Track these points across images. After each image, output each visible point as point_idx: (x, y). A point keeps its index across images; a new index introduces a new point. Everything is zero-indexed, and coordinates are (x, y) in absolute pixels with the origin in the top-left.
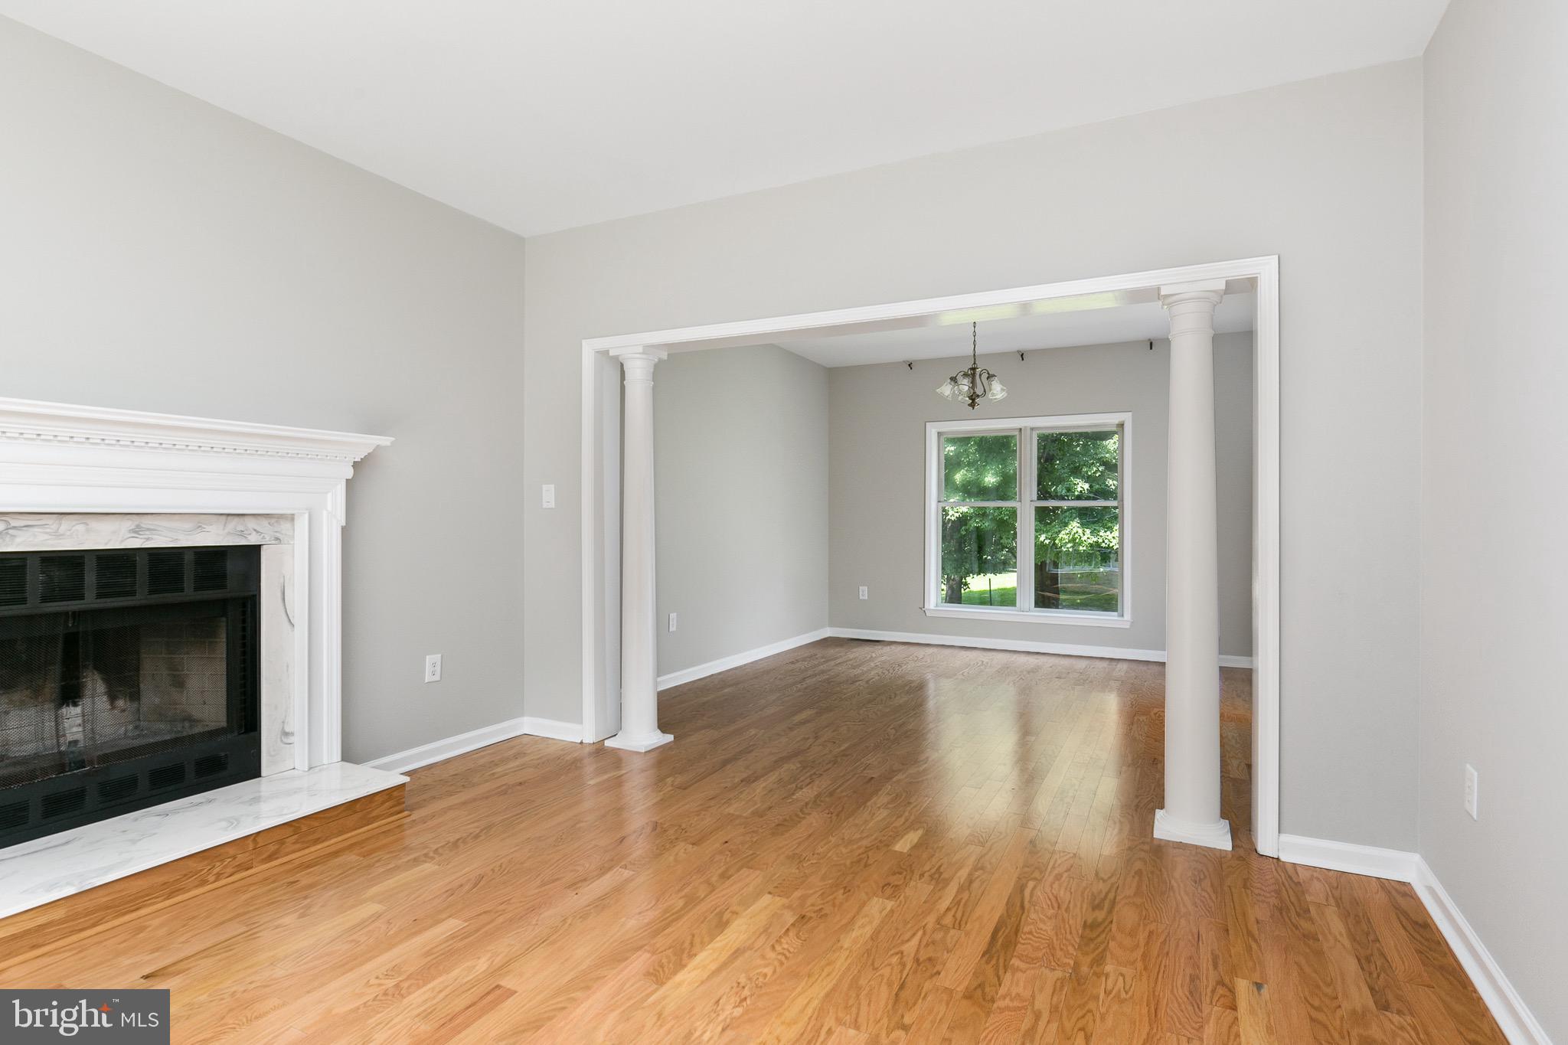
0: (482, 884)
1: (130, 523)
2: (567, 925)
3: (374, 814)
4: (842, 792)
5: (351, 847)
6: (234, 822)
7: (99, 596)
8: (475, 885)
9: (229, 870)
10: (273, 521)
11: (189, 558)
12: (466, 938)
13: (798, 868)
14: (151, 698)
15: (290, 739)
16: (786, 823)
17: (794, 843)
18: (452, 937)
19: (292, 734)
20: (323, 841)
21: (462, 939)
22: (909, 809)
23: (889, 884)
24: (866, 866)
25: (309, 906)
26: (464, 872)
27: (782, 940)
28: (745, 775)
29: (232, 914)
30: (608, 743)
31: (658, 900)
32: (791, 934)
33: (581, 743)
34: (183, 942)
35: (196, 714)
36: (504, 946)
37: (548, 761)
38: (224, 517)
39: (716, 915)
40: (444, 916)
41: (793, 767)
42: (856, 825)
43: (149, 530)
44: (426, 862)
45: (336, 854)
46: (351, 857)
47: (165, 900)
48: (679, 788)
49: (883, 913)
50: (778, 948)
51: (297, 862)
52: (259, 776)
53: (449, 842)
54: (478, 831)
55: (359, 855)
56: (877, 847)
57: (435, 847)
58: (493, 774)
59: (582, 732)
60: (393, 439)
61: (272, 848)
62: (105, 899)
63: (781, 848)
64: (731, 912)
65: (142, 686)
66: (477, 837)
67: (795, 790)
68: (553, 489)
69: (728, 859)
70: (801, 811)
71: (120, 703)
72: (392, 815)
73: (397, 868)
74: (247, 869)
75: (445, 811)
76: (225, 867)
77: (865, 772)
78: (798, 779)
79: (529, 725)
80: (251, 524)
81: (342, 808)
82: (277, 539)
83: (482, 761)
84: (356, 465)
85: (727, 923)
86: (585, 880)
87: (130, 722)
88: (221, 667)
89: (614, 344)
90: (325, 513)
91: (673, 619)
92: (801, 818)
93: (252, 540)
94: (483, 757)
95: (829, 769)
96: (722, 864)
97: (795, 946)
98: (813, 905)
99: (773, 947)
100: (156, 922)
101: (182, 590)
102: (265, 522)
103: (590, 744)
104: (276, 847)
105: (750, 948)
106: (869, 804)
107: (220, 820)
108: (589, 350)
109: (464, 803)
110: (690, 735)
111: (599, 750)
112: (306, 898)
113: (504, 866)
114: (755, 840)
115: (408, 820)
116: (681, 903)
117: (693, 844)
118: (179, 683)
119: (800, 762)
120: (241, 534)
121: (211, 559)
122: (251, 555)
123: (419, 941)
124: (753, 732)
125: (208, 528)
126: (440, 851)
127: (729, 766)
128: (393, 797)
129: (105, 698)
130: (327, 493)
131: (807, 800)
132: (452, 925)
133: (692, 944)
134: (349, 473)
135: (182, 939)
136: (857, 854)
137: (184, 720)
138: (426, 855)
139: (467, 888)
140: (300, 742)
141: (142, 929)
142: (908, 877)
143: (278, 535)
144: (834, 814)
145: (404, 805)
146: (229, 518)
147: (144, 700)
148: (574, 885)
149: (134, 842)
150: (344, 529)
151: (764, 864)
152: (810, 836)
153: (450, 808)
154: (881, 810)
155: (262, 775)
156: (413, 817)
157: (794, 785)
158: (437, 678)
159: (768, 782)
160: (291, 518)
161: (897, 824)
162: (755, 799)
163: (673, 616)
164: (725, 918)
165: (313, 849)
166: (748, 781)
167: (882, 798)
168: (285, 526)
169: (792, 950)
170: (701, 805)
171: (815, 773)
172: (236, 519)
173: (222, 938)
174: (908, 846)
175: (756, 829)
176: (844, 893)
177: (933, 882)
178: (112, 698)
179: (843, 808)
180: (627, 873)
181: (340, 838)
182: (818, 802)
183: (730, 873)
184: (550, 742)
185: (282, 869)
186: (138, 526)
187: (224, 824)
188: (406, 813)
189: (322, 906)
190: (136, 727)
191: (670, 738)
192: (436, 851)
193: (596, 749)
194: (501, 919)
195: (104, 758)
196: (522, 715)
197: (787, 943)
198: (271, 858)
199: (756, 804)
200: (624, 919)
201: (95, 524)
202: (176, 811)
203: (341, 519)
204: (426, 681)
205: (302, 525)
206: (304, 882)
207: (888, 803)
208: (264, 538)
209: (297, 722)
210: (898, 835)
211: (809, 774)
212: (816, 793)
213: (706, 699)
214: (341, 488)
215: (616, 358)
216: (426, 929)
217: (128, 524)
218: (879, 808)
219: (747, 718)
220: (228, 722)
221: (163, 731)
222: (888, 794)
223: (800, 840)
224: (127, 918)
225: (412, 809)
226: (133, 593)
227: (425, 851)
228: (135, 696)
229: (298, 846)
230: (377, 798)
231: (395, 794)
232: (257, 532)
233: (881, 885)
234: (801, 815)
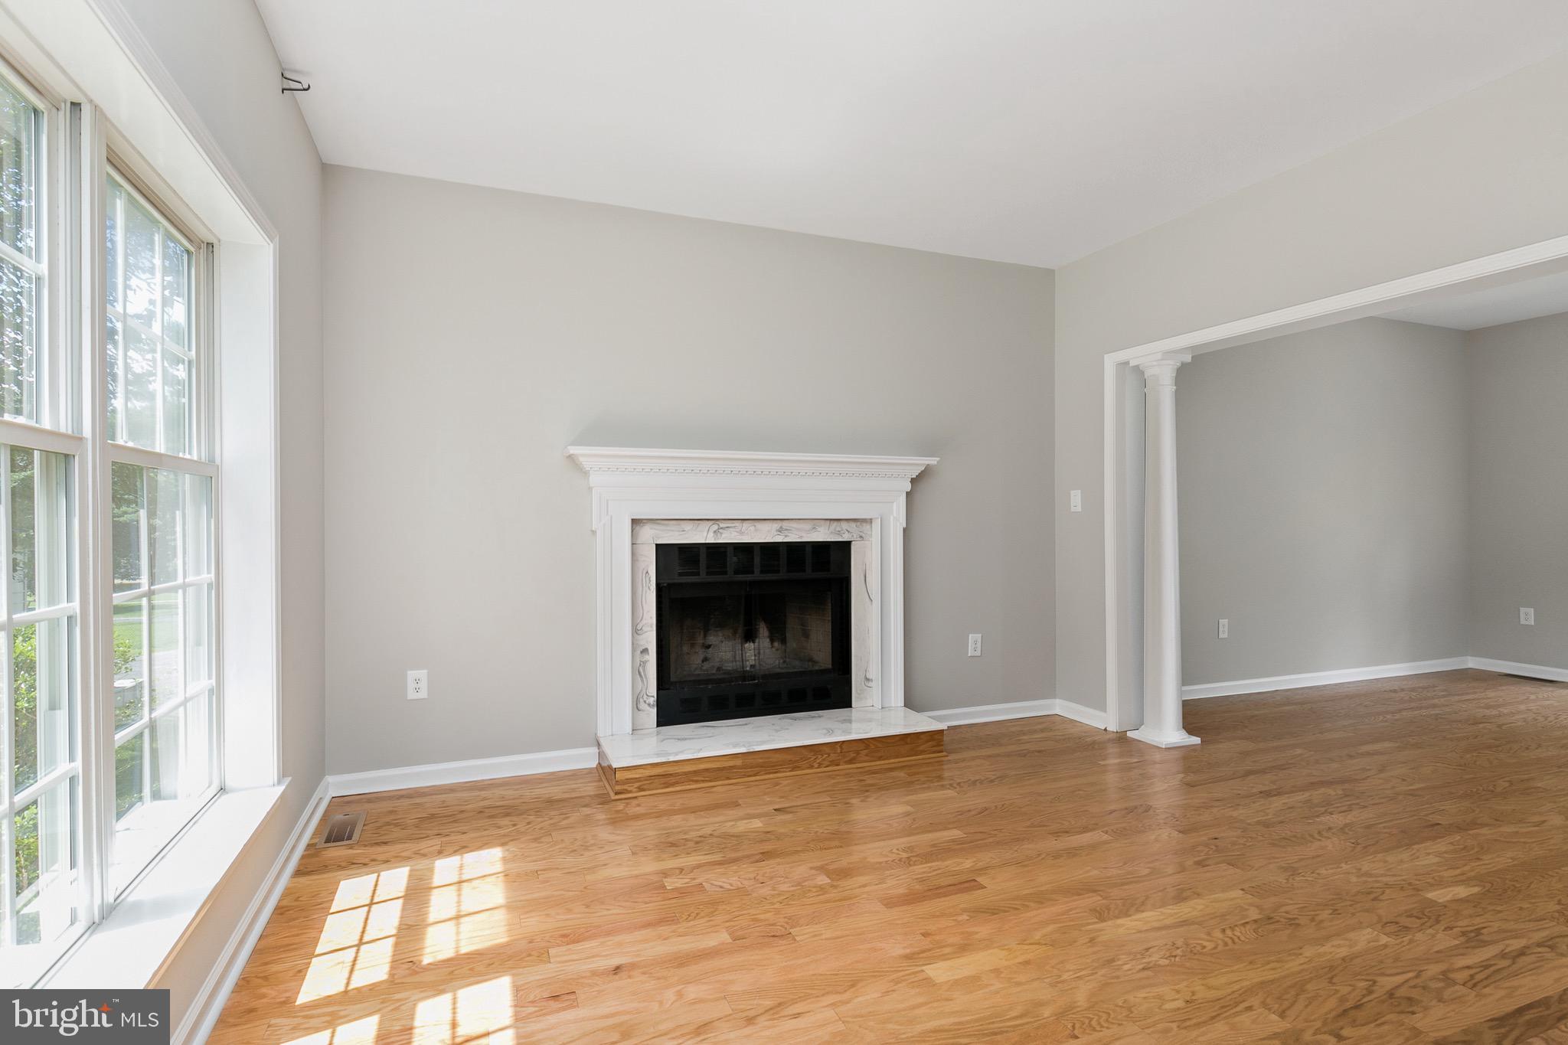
0: (985, 813)
1: (776, 525)
2: (1040, 858)
3: (921, 748)
4: (1384, 827)
5: (902, 768)
6: (830, 732)
7: (762, 572)
8: (980, 813)
9: (827, 763)
10: (859, 523)
11: (809, 549)
12: (961, 844)
13: (1287, 879)
14: (792, 644)
15: (870, 684)
16: (1293, 839)
17: (1296, 857)
18: (953, 841)
19: (872, 680)
20: (883, 760)
21: (958, 844)
22: (1473, 864)
23: (1397, 923)
24: (1375, 899)
25: (867, 797)
26: (976, 802)
27: (1236, 928)
28: (1266, 788)
29: (825, 789)
30: (1129, 734)
31: (1125, 864)
32: (1248, 927)
33: (1105, 730)
34: (797, 797)
35: (816, 658)
36: (986, 858)
37: (1069, 738)
38: (828, 522)
39: (1178, 889)
40: (951, 826)
41: (1332, 793)
42: (1386, 862)
43: (786, 530)
44: (949, 789)
45: (891, 770)
46: (902, 774)
47: (790, 771)
48: (1187, 784)
49: (1372, 944)
50: (1229, 932)
51: (868, 769)
52: (850, 706)
53: (970, 780)
54: (994, 777)
55: (905, 773)
56: (1402, 887)
57: (959, 781)
58: (1019, 740)
59: (1105, 719)
60: (938, 459)
61: (853, 755)
62: (761, 761)
63: (1274, 858)
64: (1193, 892)
65: (787, 635)
66: (992, 781)
67: (1323, 813)
68: (1080, 495)
69: (1211, 852)
70: (1319, 833)
71: (776, 644)
72: (934, 752)
73: (929, 788)
74: (837, 765)
75: (974, 758)
76: (824, 760)
77: (1430, 816)
78: (1332, 804)
79: (1059, 707)
80: (844, 525)
81: (897, 738)
82: (861, 537)
83: (1013, 729)
84: (913, 481)
85: (1185, 899)
86: (1067, 832)
87: (782, 658)
88: (828, 627)
89: (1134, 355)
90: (892, 518)
91: (1223, 625)
92: (1314, 838)
93: (845, 538)
94: (1014, 726)
95: (1382, 803)
96: (1202, 854)
97: (1248, 936)
98: (1287, 912)
99: (1224, 931)
100: (786, 782)
101: (804, 571)
102: (853, 525)
103: (1114, 732)
104: (855, 755)
105: (1199, 924)
106: (1416, 847)
107: (823, 729)
108: (1110, 362)
109: (989, 756)
110: (1221, 742)
111: (1121, 738)
112: (867, 791)
113: (1005, 806)
114: (1248, 844)
115: (946, 759)
116: (1147, 871)
117: (1180, 832)
118: (806, 635)
119: (1343, 790)
120: (839, 533)
121: (822, 549)
122: (843, 549)
123: (930, 836)
124: (1299, 751)
125: (819, 529)
126: (962, 784)
127: (1252, 777)
128: (935, 737)
129: (768, 640)
130: (893, 502)
131: (1332, 825)
132: (955, 833)
133: (1143, 903)
134: (908, 487)
135: (796, 795)
136: (1370, 886)
137: (809, 661)
138: (951, 785)
139: (973, 813)
140: (876, 685)
141: (777, 784)
142: (1428, 924)
143: (861, 534)
144: (1359, 846)
145: (942, 747)
146: (832, 522)
147: (788, 644)
148: (1056, 834)
149: (777, 731)
150: (905, 530)
151: (1250, 866)
152: (1318, 856)
153: (978, 757)
154: (1431, 856)
155: (853, 706)
156: (949, 758)
157: (1323, 809)
158: (978, 653)
159: (1291, 800)
160: (870, 521)
161: (1445, 874)
162: (1268, 811)
163: (1224, 622)
164: (1185, 894)
165: (878, 763)
166: (1268, 794)
167: (1441, 846)
168: (866, 527)
169: (1243, 938)
170: (1204, 803)
171: (1358, 804)
172: (835, 523)
173: (817, 801)
174: (1448, 898)
175: (1254, 836)
176: (1331, 914)
177: (1463, 939)
178: (772, 641)
179: (1377, 842)
180: (1106, 837)
181: (897, 760)
182: (1346, 830)
183: (1207, 863)
184: (1078, 724)
185: (855, 771)
186: (781, 527)
187: (825, 731)
188: (944, 754)
189: (875, 799)
190: (784, 662)
191: (1196, 740)
192: (959, 784)
193: (1119, 737)
194: (991, 840)
195: (764, 677)
196: (1055, 697)
197: (1241, 932)
198: (851, 762)
199: (1267, 815)
200: (1089, 868)
201: (760, 525)
202: (800, 719)
203: (902, 522)
204: (969, 655)
205: (876, 525)
206: (869, 782)
207: (1445, 852)
208: (853, 536)
209: (874, 672)
210: (1440, 883)
211: (1348, 803)
212: (1347, 821)
213: (1256, 712)
214: (903, 498)
215: (1137, 368)
216: (936, 831)
217: (776, 526)
218: (1429, 854)
219: (1299, 738)
220: (832, 665)
221: (797, 666)
222: (1451, 843)
223: (1303, 857)
224: (771, 776)
225: (950, 752)
226: (778, 571)
227: (951, 782)
228: (784, 641)
229: (867, 758)
230: (922, 736)
231: (936, 737)
232: (849, 532)
233: (1384, 920)
234: (1316, 836)
